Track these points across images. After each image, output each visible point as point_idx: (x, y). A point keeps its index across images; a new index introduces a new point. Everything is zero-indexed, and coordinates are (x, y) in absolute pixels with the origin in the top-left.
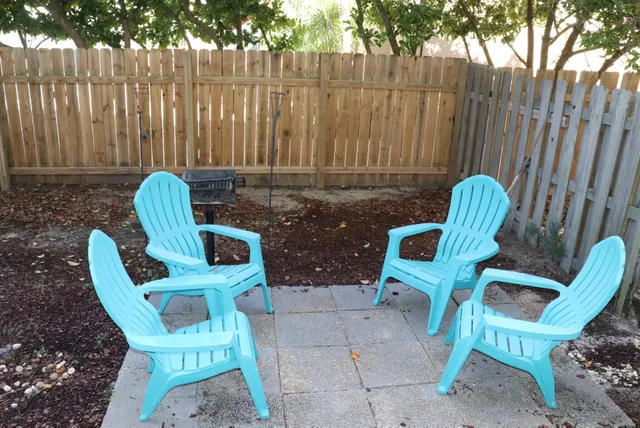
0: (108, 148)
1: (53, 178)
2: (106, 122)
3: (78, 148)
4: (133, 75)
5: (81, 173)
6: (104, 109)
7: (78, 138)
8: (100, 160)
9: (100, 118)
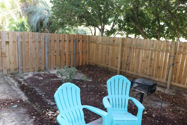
0: (146, 69)
1: (130, 75)
2: (146, 62)
3: (138, 67)
4: (156, 48)
5: (137, 75)
6: (147, 58)
7: (138, 65)
8: (143, 73)
9: (145, 60)
